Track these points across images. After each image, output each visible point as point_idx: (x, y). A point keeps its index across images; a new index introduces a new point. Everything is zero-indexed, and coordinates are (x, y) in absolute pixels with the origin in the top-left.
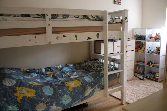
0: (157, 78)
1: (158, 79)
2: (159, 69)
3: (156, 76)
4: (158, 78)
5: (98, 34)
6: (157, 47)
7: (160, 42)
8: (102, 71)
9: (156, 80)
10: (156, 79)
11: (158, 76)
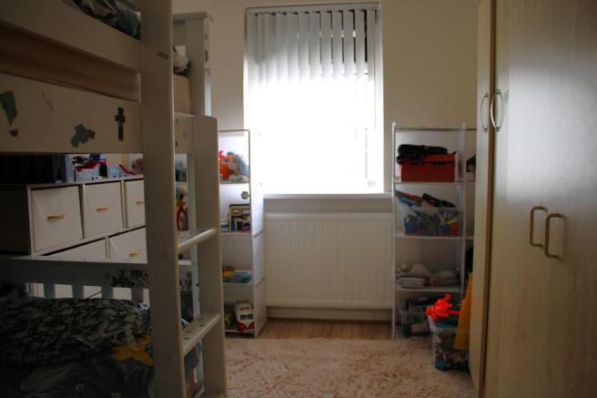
0: (247, 322)
1: (252, 326)
2: (252, 287)
3: (243, 317)
4: (253, 323)
5: (121, 110)
6: (231, 205)
7: (248, 185)
8: (115, 345)
9: (245, 331)
10: (245, 327)
11: (250, 316)
